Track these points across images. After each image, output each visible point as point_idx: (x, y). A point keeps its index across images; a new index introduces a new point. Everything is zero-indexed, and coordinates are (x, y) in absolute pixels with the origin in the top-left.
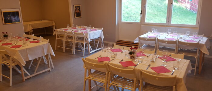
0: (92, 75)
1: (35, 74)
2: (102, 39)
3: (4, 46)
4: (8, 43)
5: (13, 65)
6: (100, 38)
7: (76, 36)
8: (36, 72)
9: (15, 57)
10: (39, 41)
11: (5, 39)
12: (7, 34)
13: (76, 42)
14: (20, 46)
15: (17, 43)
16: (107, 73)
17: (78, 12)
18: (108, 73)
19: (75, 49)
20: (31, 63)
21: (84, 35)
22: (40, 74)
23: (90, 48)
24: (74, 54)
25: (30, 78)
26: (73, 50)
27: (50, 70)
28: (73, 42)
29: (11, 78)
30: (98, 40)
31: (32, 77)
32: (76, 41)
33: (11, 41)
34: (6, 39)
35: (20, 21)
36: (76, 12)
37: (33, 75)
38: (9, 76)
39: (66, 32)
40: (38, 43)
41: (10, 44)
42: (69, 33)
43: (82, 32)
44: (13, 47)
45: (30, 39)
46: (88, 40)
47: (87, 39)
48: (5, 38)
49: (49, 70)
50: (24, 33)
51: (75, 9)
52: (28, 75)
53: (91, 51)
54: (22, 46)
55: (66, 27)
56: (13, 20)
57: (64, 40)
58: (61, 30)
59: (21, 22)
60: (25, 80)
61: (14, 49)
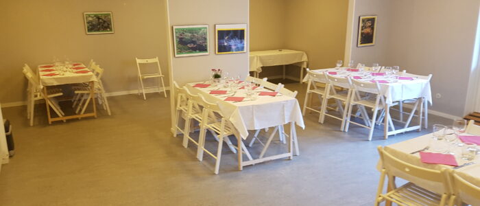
0: (397, 192)
1: (261, 160)
2: (424, 104)
3: (213, 95)
4: (221, 90)
5: (225, 133)
6: (420, 99)
7: (356, 89)
8: (264, 157)
9: (231, 119)
10: (277, 93)
11: (215, 82)
12: (219, 74)
13: (353, 103)
14: (240, 100)
15: (235, 92)
16: (444, 196)
17: (368, 34)
18: (449, 197)
19: (349, 121)
20: (256, 135)
21: (377, 88)
22: (271, 161)
23: (389, 124)
24: (344, 131)
25: (252, 165)
26: (343, 120)
27: (291, 158)
28: (346, 103)
29: (218, 158)
30: (413, 104)
31: (256, 164)
32: (355, 100)
33: (225, 87)
34: (217, 83)
35: (245, 48)
36: (362, 34)
37: (257, 161)
38: (215, 154)
39: (333, 79)
40: (274, 96)
41: (224, 92)
42: (339, 80)
43: (373, 81)
44: (229, 99)
45: (259, 88)
46: (387, 102)
47: (385, 98)
48: (216, 80)
49: (289, 157)
50: (249, 75)
51: (361, 25)
52: (248, 160)
53: (390, 130)
54: (244, 99)
55: (334, 66)
56: (233, 47)
57: (326, 95)
58: (322, 73)
59: (245, 51)
60: (244, 167)
61: (231, 102)
